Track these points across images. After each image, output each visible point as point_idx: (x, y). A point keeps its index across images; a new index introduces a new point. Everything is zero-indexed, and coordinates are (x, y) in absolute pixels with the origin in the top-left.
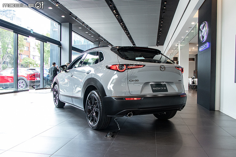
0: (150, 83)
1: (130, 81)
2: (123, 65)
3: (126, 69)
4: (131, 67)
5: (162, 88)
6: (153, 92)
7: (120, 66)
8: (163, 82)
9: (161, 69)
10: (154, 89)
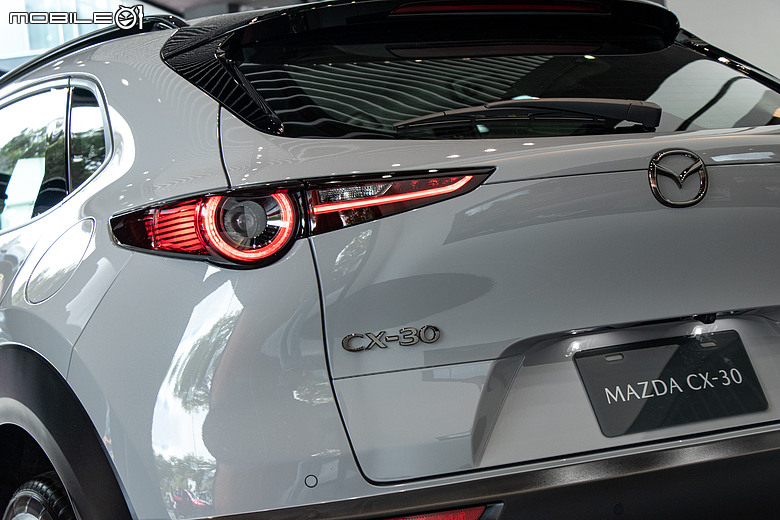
0: (576, 346)
1: (356, 344)
2: (262, 194)
3: (295, 236)
4: (346, 201)
5: (698, 382)
6: (607, 432)
7: (233, 205)
8: (707, 319)
9: (668, 186)
10: (615, 395)
